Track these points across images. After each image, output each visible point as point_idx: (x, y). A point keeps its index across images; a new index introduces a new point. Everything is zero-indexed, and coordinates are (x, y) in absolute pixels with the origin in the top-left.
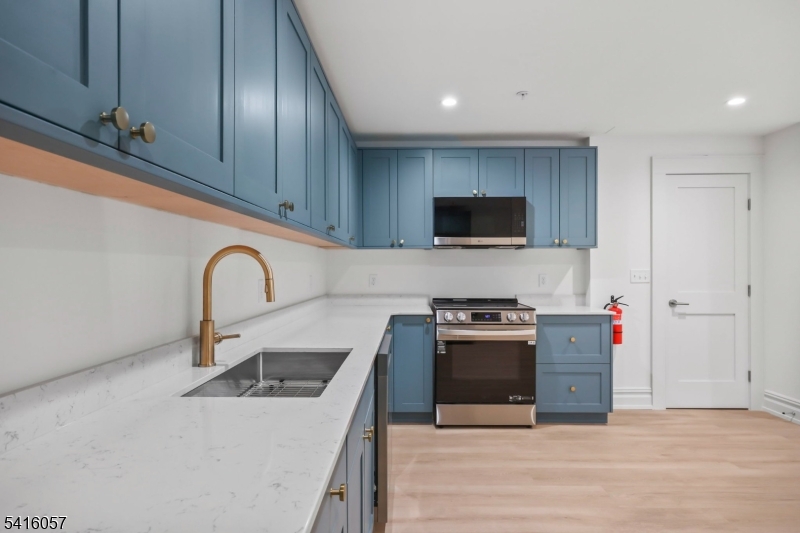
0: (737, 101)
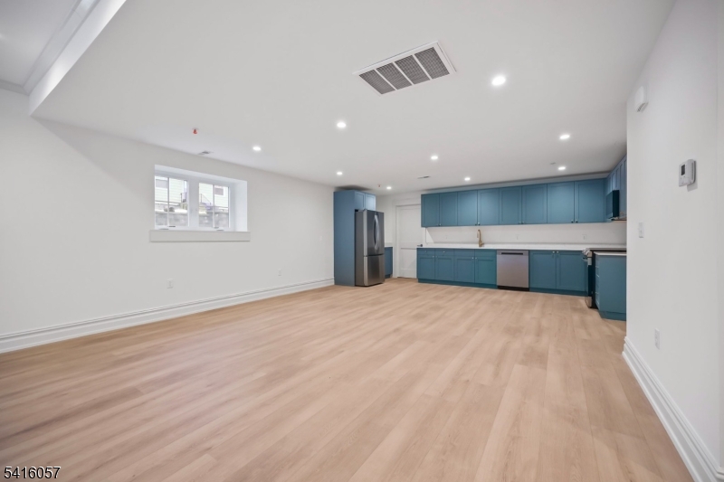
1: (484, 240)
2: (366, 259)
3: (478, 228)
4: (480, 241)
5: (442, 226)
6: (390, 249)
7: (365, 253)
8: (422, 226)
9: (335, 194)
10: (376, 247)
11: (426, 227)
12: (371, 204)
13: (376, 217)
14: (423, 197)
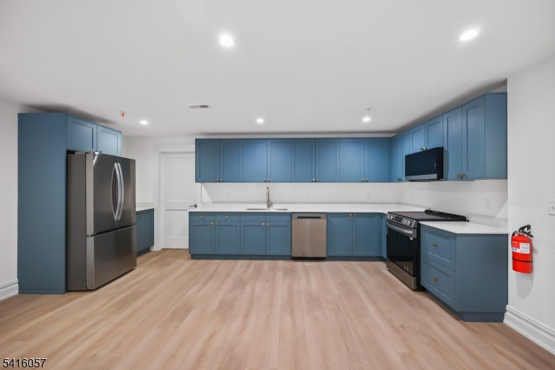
1: (272, 199)
2: (90, 242)
3: (267, 184)
4: (268, 200)
5: (223, 182)
6: (150, 213)
7: (90, 229)
8: (197, 181)
9: (21, 117)
10: (117, 217)
11: (202, 182)
12: (112, 145)
13: (117, 166)
14: (199, 142)
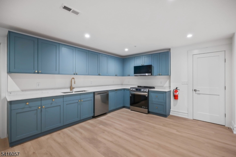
0: (190, 36)
4: (71, 86)
